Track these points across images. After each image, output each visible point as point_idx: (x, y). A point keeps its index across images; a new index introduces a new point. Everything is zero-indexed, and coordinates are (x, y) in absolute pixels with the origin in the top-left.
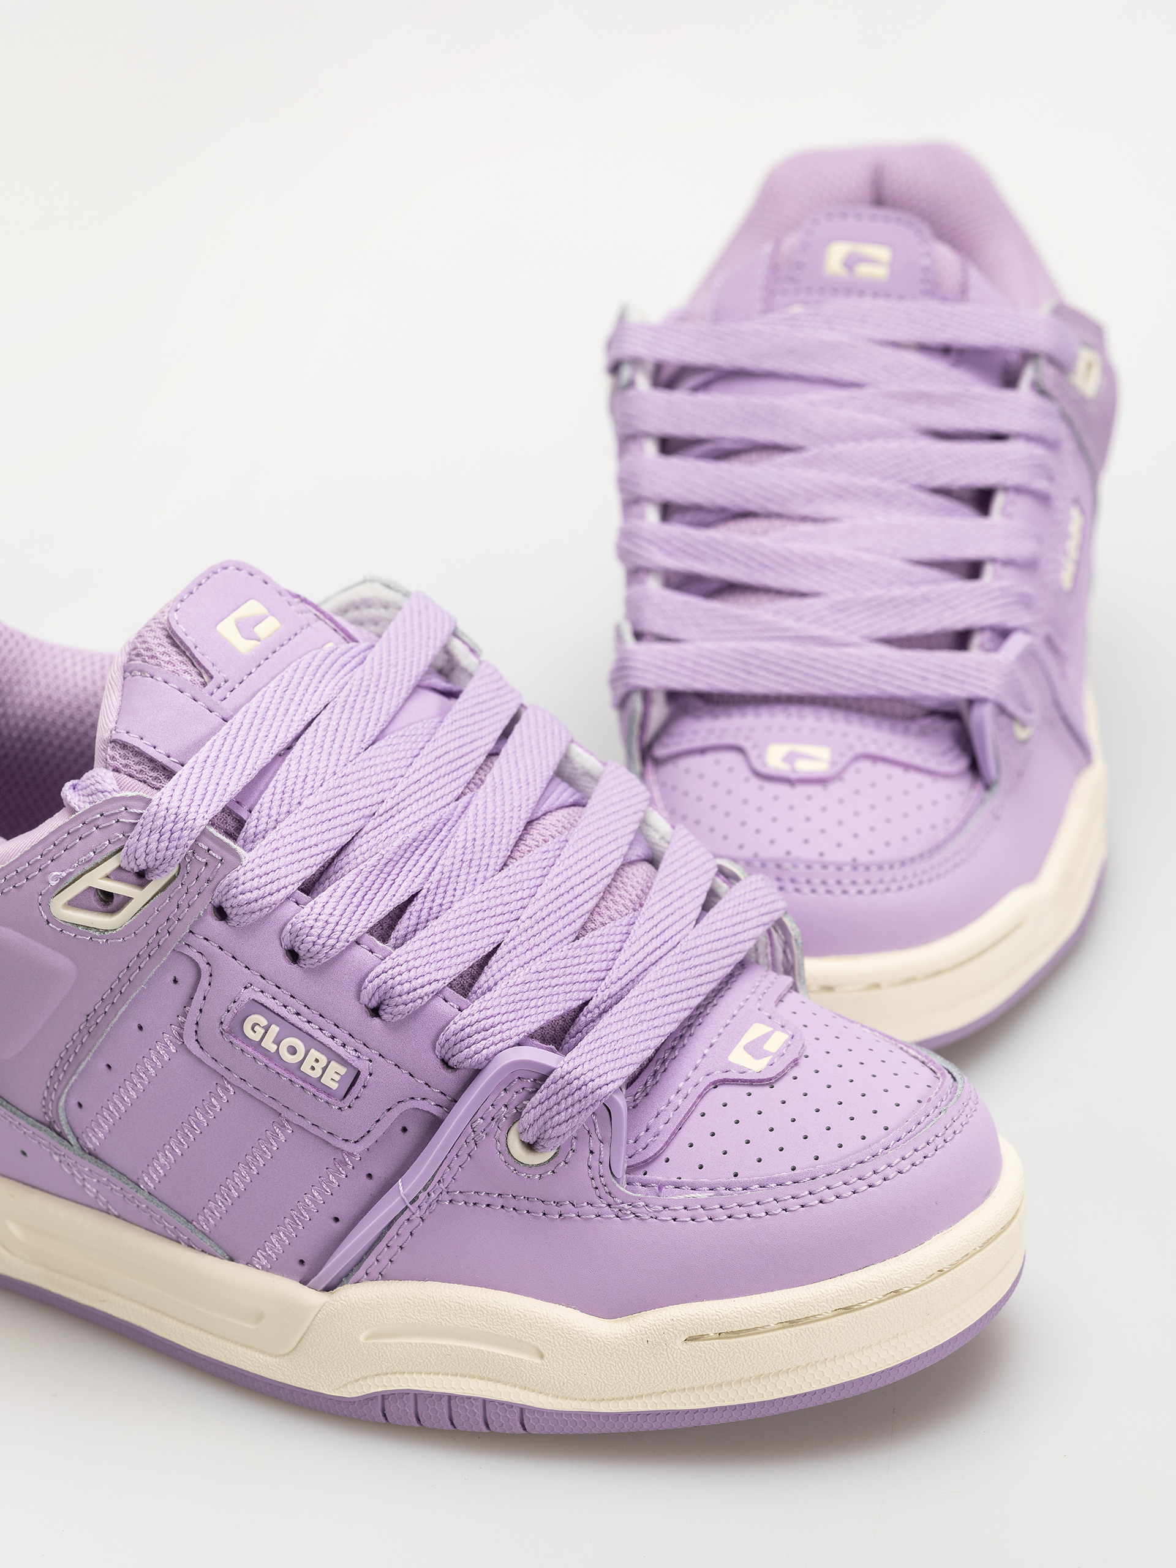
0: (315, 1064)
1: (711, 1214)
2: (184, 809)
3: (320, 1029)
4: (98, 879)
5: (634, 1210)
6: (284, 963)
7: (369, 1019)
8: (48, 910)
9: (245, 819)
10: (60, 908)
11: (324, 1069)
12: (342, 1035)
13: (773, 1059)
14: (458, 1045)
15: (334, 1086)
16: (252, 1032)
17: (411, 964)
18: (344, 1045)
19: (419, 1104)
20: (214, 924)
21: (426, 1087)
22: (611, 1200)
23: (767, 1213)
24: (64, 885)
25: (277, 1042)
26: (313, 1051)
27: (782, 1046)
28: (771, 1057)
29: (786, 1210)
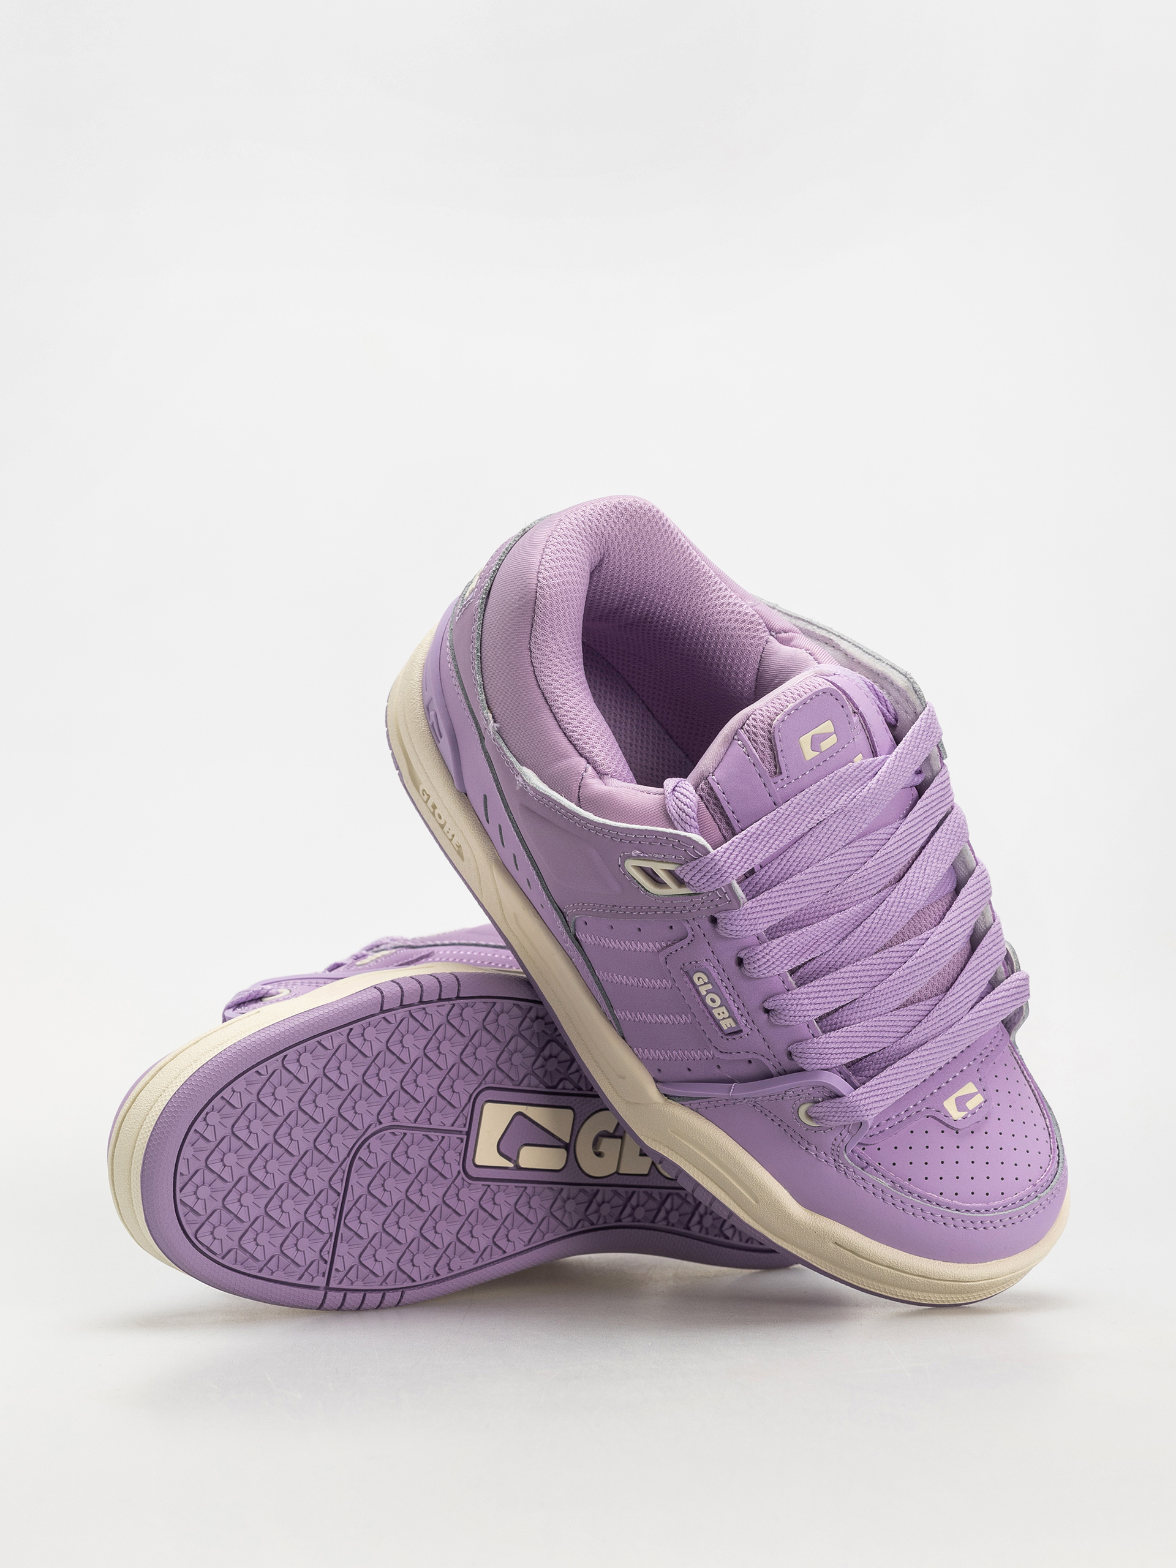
0: (721, 1014)
1: (884, 1197)
2: (725, 868)
3: (734, 1001)
4: (659, 869)
5: (846, 1170)
6: (733, 963)
7: (763, 1013)
8: (623, 862)
9: (756, 871)
10: (630, 865)
11: (724, 1018)
12: (744, 1011)
13: (967, 1114)
14: (801, 1054)
15: (725, 1028)
16: (697, 980)
17: (801, 1001)
18: (742, 1015)
19: (764, 1060)
20: (707, 924)
21: (773, 1057)
22: (837, 1159)
23: (913, 1214)
24: (638, 858)
25: (708, 992)
26: (724, 1008)
27: (976, 1107)
28: (966, 1112)
29: (924, 1218)
